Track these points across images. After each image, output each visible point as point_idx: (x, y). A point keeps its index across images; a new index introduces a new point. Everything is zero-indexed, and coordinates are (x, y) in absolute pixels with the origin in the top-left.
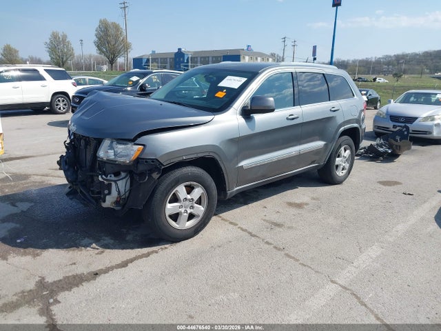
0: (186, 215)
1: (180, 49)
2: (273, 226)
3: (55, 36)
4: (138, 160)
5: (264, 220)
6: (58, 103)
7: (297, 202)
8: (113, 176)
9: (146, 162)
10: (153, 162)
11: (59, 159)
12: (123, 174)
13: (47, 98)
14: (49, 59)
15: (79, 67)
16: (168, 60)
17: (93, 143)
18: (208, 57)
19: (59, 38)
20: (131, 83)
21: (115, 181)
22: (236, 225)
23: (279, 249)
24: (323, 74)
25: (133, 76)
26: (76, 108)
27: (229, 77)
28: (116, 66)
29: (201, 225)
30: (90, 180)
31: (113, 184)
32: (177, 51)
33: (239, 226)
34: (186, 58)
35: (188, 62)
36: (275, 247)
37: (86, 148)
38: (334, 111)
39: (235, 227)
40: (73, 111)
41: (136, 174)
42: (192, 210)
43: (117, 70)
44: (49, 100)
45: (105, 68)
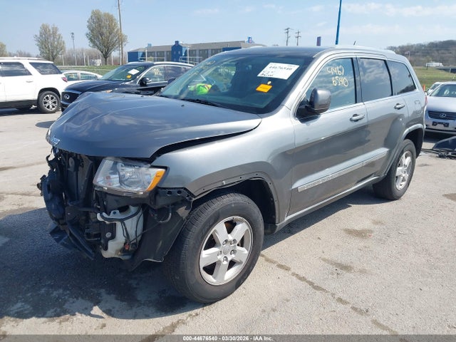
0: (226, 263)
1: (177, 42)
2: (339, 271)
3: (45, 29)
4: (157, 191)
5: (324, 260)
6: (46, 100)
7: (356, 228)
8: (118, 211)
9: (170, 193)
10: (179, 192)
11: (40, 181)
12: (133, 209)
13: (33, 96)
14: (39, 53)
15: (71, 62)
16: (165, 53)
17: (88, 164)
18: (207, 50)
19: (49, 31)
20: (129, 77)
21: (122, 221)
22: (287, 269)
23: (361, 312)
24: (385, 61)
25: (132, 69)
26: (66, 106)
27: (271, 65)
28: (110, 61)
29: (244, 275)
30: (84, 218)
31: (119, 224)
32: (174, 44)
33: (293, 270)
34: (184, 51)
35: (186, 55)
36: (354, 309)
37: (76, 169)
38: (399, 109)
39: (287, 273)
40: (63, 110)
41: (153, 210)
42: (233, 256)
43: (111, 64)
44: (36, 98)
45: (99, 62)
